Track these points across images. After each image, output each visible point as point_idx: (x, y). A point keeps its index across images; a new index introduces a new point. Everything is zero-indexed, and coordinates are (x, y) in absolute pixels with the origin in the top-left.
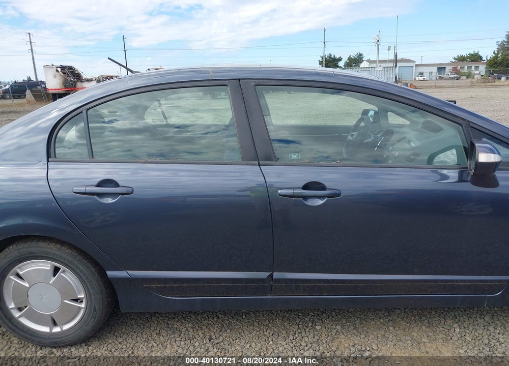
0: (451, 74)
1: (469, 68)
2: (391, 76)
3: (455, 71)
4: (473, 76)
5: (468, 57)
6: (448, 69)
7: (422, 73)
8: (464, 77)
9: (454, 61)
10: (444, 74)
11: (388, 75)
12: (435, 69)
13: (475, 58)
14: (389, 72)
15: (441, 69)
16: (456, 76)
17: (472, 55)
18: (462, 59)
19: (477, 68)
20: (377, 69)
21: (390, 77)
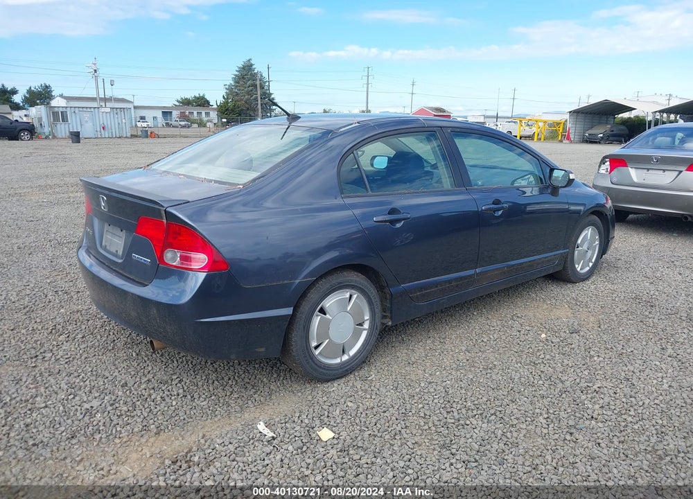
0: (180, 121)
1: (199, 113)
2: (124, 121)
3: (183, 117)
4: (205, 124)
5: (194, 100)
6: (175, 114)
7: (143, 118)
8: (196, 125)
9: (177, 104)
10: (171, 120)
11: (120, 119)
12: (159, 114)
13: (202, 102)
14: (119, 115)
15: (167, 114)
16: (187, 123)
17: (198, 98)
18: (186, 102)
19: (207, 114)
20: (103, 110)
21: (122, 122)
